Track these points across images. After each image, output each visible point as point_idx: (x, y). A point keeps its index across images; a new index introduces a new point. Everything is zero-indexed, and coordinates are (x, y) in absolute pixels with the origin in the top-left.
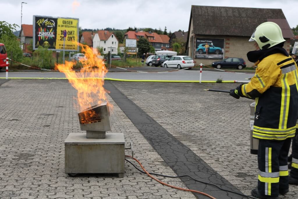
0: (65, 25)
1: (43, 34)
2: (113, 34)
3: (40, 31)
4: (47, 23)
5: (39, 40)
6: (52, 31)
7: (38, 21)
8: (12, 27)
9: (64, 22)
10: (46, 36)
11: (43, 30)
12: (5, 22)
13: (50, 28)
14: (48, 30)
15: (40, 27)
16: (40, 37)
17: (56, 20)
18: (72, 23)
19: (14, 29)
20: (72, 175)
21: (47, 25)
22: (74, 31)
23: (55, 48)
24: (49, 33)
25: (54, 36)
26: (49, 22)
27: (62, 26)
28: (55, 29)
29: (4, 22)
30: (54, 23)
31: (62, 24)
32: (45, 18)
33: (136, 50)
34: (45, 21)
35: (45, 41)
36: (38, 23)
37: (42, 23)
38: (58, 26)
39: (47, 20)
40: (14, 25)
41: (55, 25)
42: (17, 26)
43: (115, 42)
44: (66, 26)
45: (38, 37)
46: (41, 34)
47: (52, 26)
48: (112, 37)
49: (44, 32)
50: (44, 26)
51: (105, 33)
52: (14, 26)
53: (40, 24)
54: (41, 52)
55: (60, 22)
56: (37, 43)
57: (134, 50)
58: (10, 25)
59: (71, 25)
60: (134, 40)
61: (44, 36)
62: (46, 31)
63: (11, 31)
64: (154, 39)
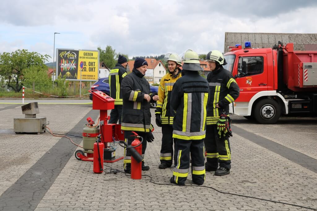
0: (86, 56)
1: (65, 65)
2: (160, 63)
3: (63, 63)
4: (69, 55)
5: (62, 71)
6: (74, 63)
7: (61, 54)
8: (43, 58)
9: (85, 54)
10: (68, 67)
11: (66, 62)
12: (37, 53)
13: (72, 59)
14: (69, 61)
15: (62, 59)
16: (63, 68)
17: (77, 52)
18: (92, 54)
19: (46, 59)
20: (17, 133)
21: (69, 57)
22: (94, 62)
23: (76, 78)
24: (71, 64)
25: (75, 67)
26: (71, 54)
27: (83, 58)
28: (77, 60)
29: (35, 53)
30: (76, 55)
31: (84, 56)
32: (67, 51)
33: (153, 80)
34: (68, 53)
35: (67, 72)
36: (61, 55)
37: (64, 55)
38: (79, 57)
39: (69, 52)
40: (46, 55)
41: (76, 56)
42: (48, 57)
43: (163, 71)
44: (87, 58)
45: (61, 68)
46: (63, 66)
47: (74, 58)
48: (160, 65)
49: (67, 63)
50: (66, 58)
51: (151, 61)
52: (46, 57)
53: (62, 56)
54: (60, 82)
55: (81, 54)
56: (60, 74)
57: (151, 79)
58: (42, 56)
59: (92, 57)
60: (151, 69)
61: (66, 67)
62: (69, 63)
63: (42, 61)
64: (206, 67)
